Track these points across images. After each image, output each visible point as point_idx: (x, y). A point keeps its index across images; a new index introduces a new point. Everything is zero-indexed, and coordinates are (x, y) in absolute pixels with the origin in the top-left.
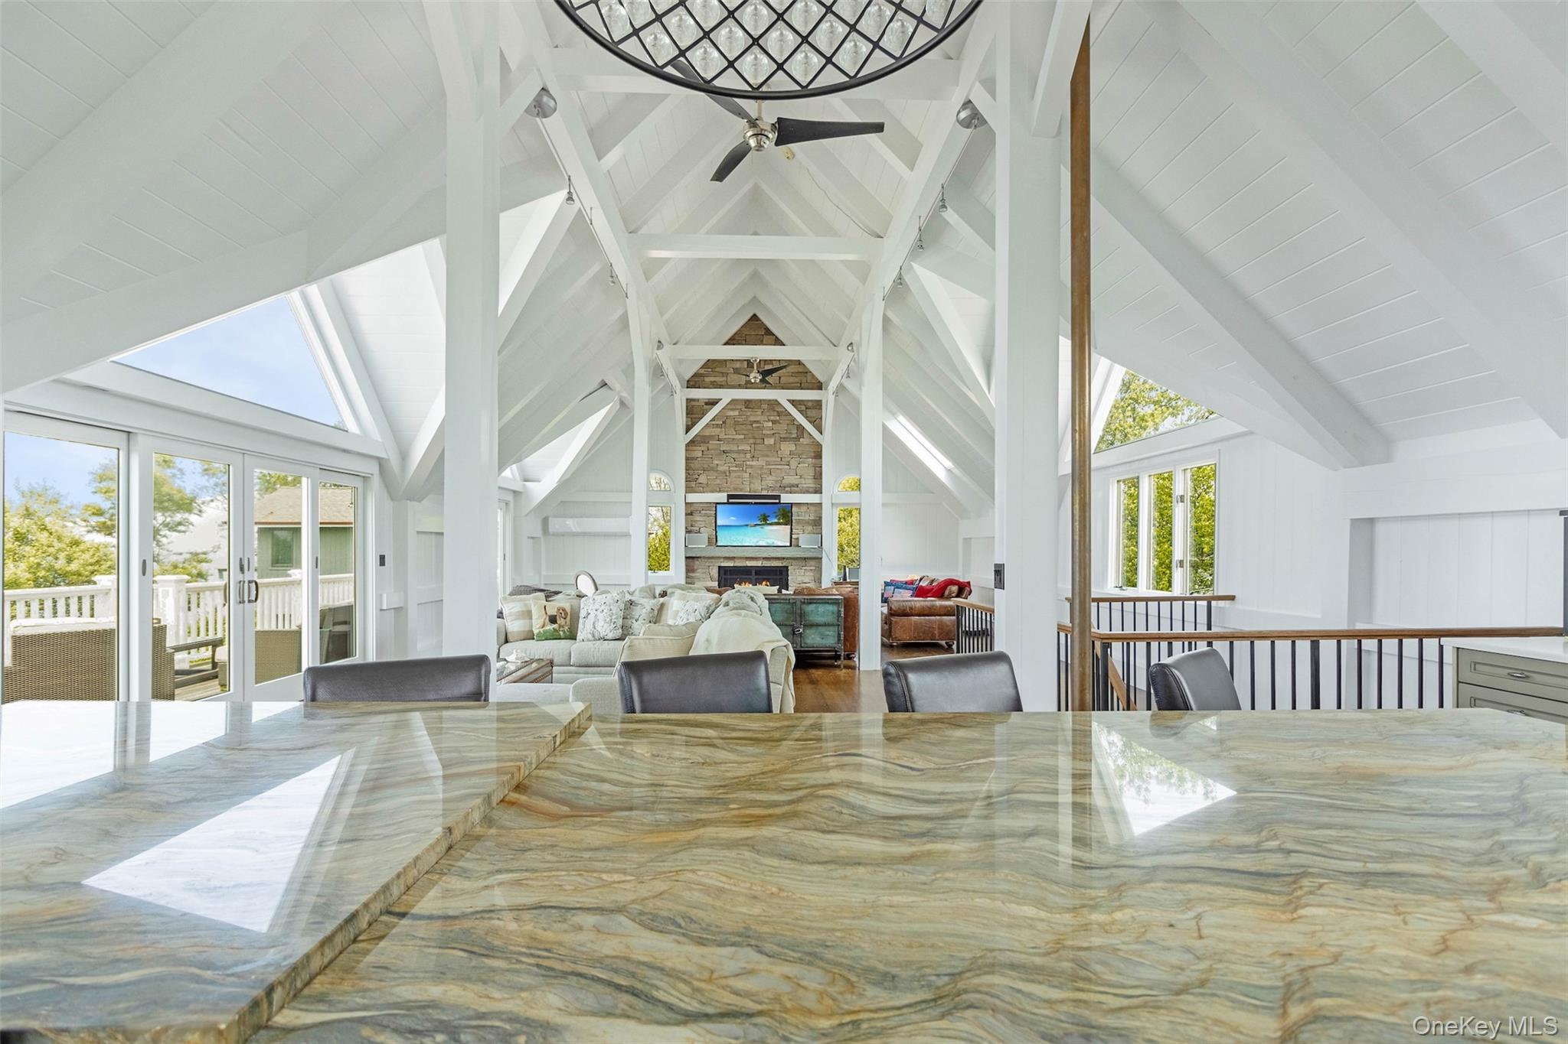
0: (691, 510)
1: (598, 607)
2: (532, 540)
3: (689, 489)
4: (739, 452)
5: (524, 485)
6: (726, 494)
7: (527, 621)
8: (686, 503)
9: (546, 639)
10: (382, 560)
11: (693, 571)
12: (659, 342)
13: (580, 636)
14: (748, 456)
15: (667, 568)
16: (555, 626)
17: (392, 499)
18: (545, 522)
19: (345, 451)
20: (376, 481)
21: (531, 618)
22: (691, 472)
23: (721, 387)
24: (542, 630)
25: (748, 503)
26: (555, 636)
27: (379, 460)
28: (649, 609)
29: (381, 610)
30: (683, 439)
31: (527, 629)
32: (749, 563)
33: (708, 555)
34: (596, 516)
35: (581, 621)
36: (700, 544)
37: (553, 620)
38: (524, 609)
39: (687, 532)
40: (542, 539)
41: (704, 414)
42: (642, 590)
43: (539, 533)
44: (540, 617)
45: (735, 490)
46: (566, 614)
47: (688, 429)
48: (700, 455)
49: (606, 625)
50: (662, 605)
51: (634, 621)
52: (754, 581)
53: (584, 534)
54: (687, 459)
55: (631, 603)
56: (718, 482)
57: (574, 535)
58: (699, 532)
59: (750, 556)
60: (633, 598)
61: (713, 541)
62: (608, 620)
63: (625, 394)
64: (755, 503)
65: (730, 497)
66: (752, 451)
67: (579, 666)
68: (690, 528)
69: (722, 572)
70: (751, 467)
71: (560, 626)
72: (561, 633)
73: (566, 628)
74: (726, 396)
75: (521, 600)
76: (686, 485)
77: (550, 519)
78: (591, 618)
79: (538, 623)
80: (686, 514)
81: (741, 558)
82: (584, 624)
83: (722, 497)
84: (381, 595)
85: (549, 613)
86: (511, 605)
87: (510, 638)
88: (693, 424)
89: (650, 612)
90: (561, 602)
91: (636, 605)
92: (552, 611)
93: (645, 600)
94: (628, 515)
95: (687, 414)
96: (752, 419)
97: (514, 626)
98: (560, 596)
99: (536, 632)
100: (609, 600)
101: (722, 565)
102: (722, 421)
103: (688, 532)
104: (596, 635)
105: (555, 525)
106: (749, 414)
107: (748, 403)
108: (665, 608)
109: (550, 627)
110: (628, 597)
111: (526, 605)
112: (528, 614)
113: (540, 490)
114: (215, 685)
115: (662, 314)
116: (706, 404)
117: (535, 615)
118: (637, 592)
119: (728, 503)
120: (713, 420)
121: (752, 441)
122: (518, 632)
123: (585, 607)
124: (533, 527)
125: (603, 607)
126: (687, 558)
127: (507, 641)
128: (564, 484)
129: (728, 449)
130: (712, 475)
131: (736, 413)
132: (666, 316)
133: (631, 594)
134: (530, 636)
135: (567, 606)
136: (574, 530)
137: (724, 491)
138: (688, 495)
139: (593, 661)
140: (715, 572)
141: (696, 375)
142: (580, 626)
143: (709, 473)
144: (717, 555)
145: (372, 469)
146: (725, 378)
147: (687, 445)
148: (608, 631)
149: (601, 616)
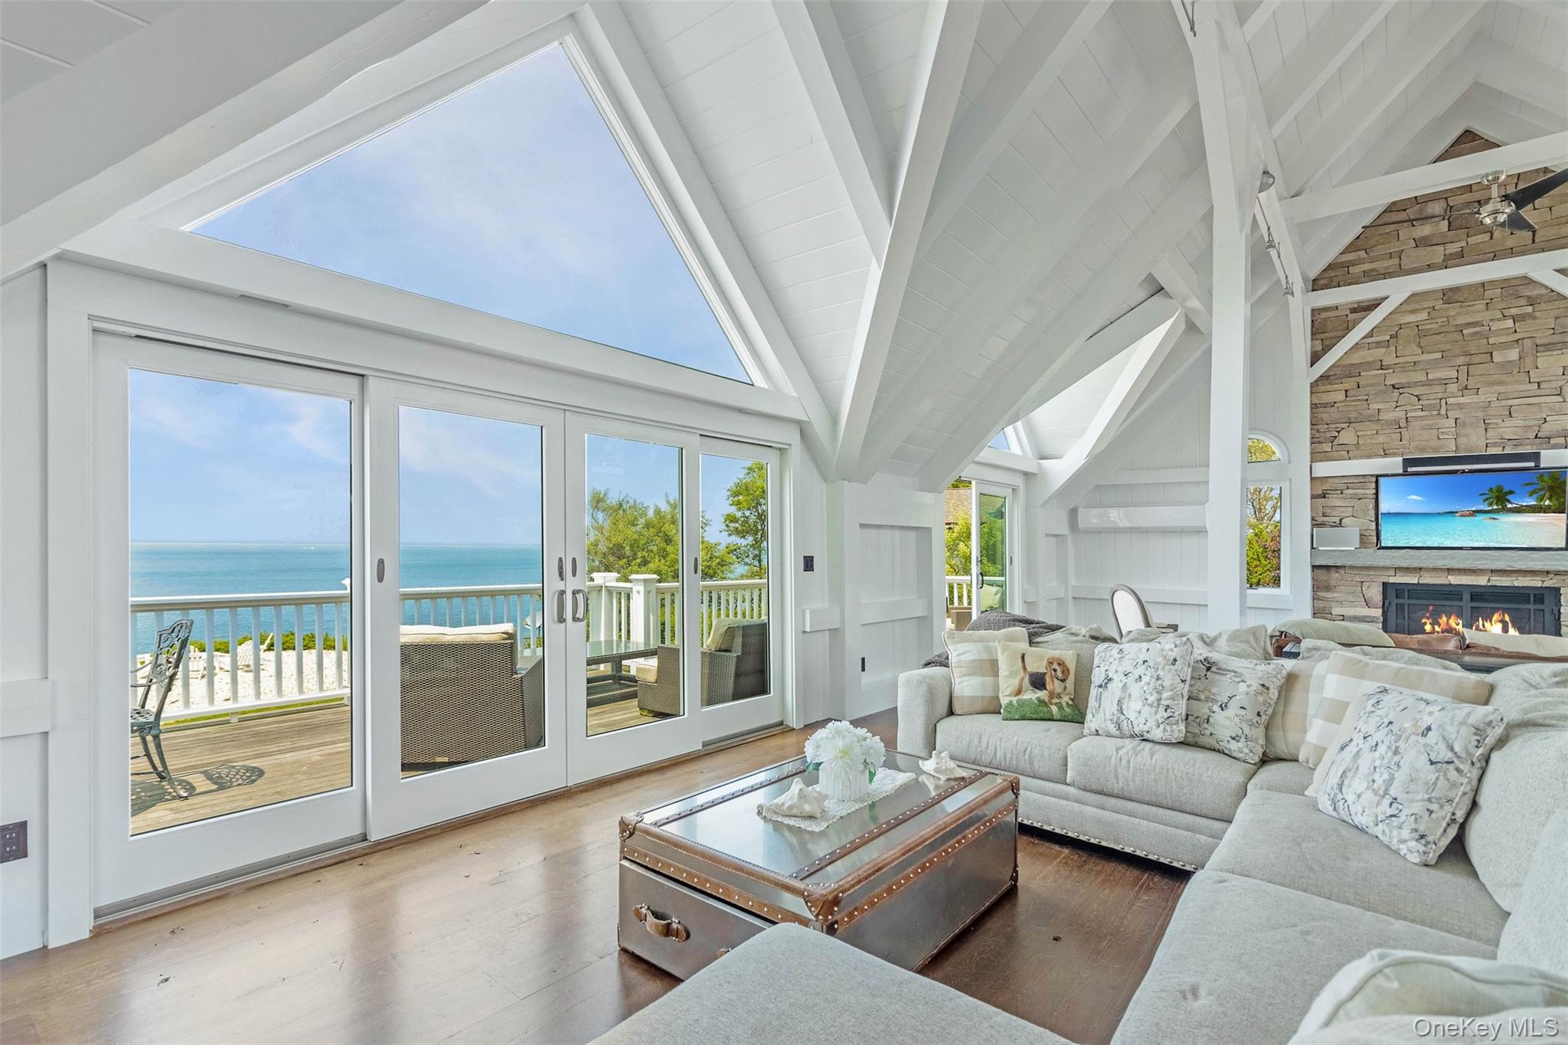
0: (1321, 491)
1: (1130, 669)
2: (1054, 540)
3: (1316, 456)
4: (1429, 383)
5: (1039, 464)
6: (1401, 459)
7: (989, 680)
8: (1312, 478)
9: (1023, 718)
10: (809, 564)
11: (1328, 588)
12: (1266, 173)
13: (1092, 722)
14: (1453, 388)
15: (1276, 582)
16: (1042, 694)
17: (825, 480)
18: (1073, 513)
19: (741, 411)
20: (796, 453)
21: (997, 675)
22: (1322, 428)
23: (1385, 275)
24: (1014, 700)
25: (1455, 472)
26: (1040, 714)
27: (798, 423)
28: (1255, 686)
29: (804, 632)
30: (1304, 375)
31: (989, 694)
32: (1454, 580)
33: (1361, 563)
34: (1148, 504)
35: (1094, 692)
36: (1344, 544)
37: (1038, 682)
38: (985, 656)
39: (1314, 526)
40: (1069, 537)
41: (1348, 329)
42: (1234, 637)
43: (1064, 529)
44: (1012, 674)
45: (1423, 450)
46: (1066, 671)
47: (1315, 358)
48: (1341, 396)
49: (1147, 710)
50: (1291, 679)
51: (1216, 708)
52: (1467, 611)
53: (1131, 530)
54: (1314, 407)
55: (1209, 665)
56: (1381, 439)
57: (1117, 531)
58: (1340, 525)
59: (1461, 566)
60: (1214, 656)
61: (1373, 539)
62: (1152, 699)
63: (1194, 303)
64: (1471, 471)
65: (1408, 462)
66: (1463, 376)
67: (1085, 789)
68: (1321, 519)
69: (1392, 594)
70: (1460, 406)
71: (1052, 695)
72: (1054, 709)
73: (1066, 699)
74: (1396, 290)
75: (981, 640)
76: (1312, 449)
77: (1079, 510)
78: (1115, 687)
79: (1008, 686)
80: (1313, 497)
81: (1435, 569)
82: (1099, 699)
83: (1395, 464)
84: (804, 612)
85: (1030, 669)
86: (962, 647)
87: (957, 707)
88: (1326, 350)
89: (1257, 693)
90: (1057, 647)
91: (1222, 671)
92: (1037, 666)
93: (1244, 663)
94: (1203, 501)
95: (1313, 334)
96: (1461, 320)
97: (967, 687)
98: (1058, 634)
99: (1004, 701)
100: (1155, 657)
101: (1392, 580)
102: (1392, 334)
103: (1316, 524)
104: (1125, 725)
105: (1089, 518)
106: (1452, 313)
107: (1450, 295)
108: (1299, 686)
109: (1031, 695)
110: (1201, 652)
111: (989, 650)
112: (993, 667)
113: (1063, 468)
114: (633, 707)
115: (1271, 123)
116: (1354, 311)
117: (1003, 670)
118: (1222, 643)
119: (1405, 474)
120: (1370, 335)
121: (1461, 360)
122: (973, 699)
123: (1106, 661)
124: (1056, 521)
125: (1141, 670)
126: (1314, 567)
127: (951, 712)
128: (1097, 460)
129: (1403, 381)
130: (1368, 429)
131: (1424, 315)
132: (1277, 129)
133: (1209, 642)
134: (992, 708)
135: (1069, 656)
136: (1121, 525)
137: (1394, 455)
138: (1316, 465)
139: (1116, 786)
140: (1375, 593)
141: (1331, 267)
142: (1092, 702)
143: (1358, 426)
144: (1381, 564)
145: (792, 437)
146: (1396, 261)
147: (1314, 385)
148: (1151, 723)
149: (1135, 689)
